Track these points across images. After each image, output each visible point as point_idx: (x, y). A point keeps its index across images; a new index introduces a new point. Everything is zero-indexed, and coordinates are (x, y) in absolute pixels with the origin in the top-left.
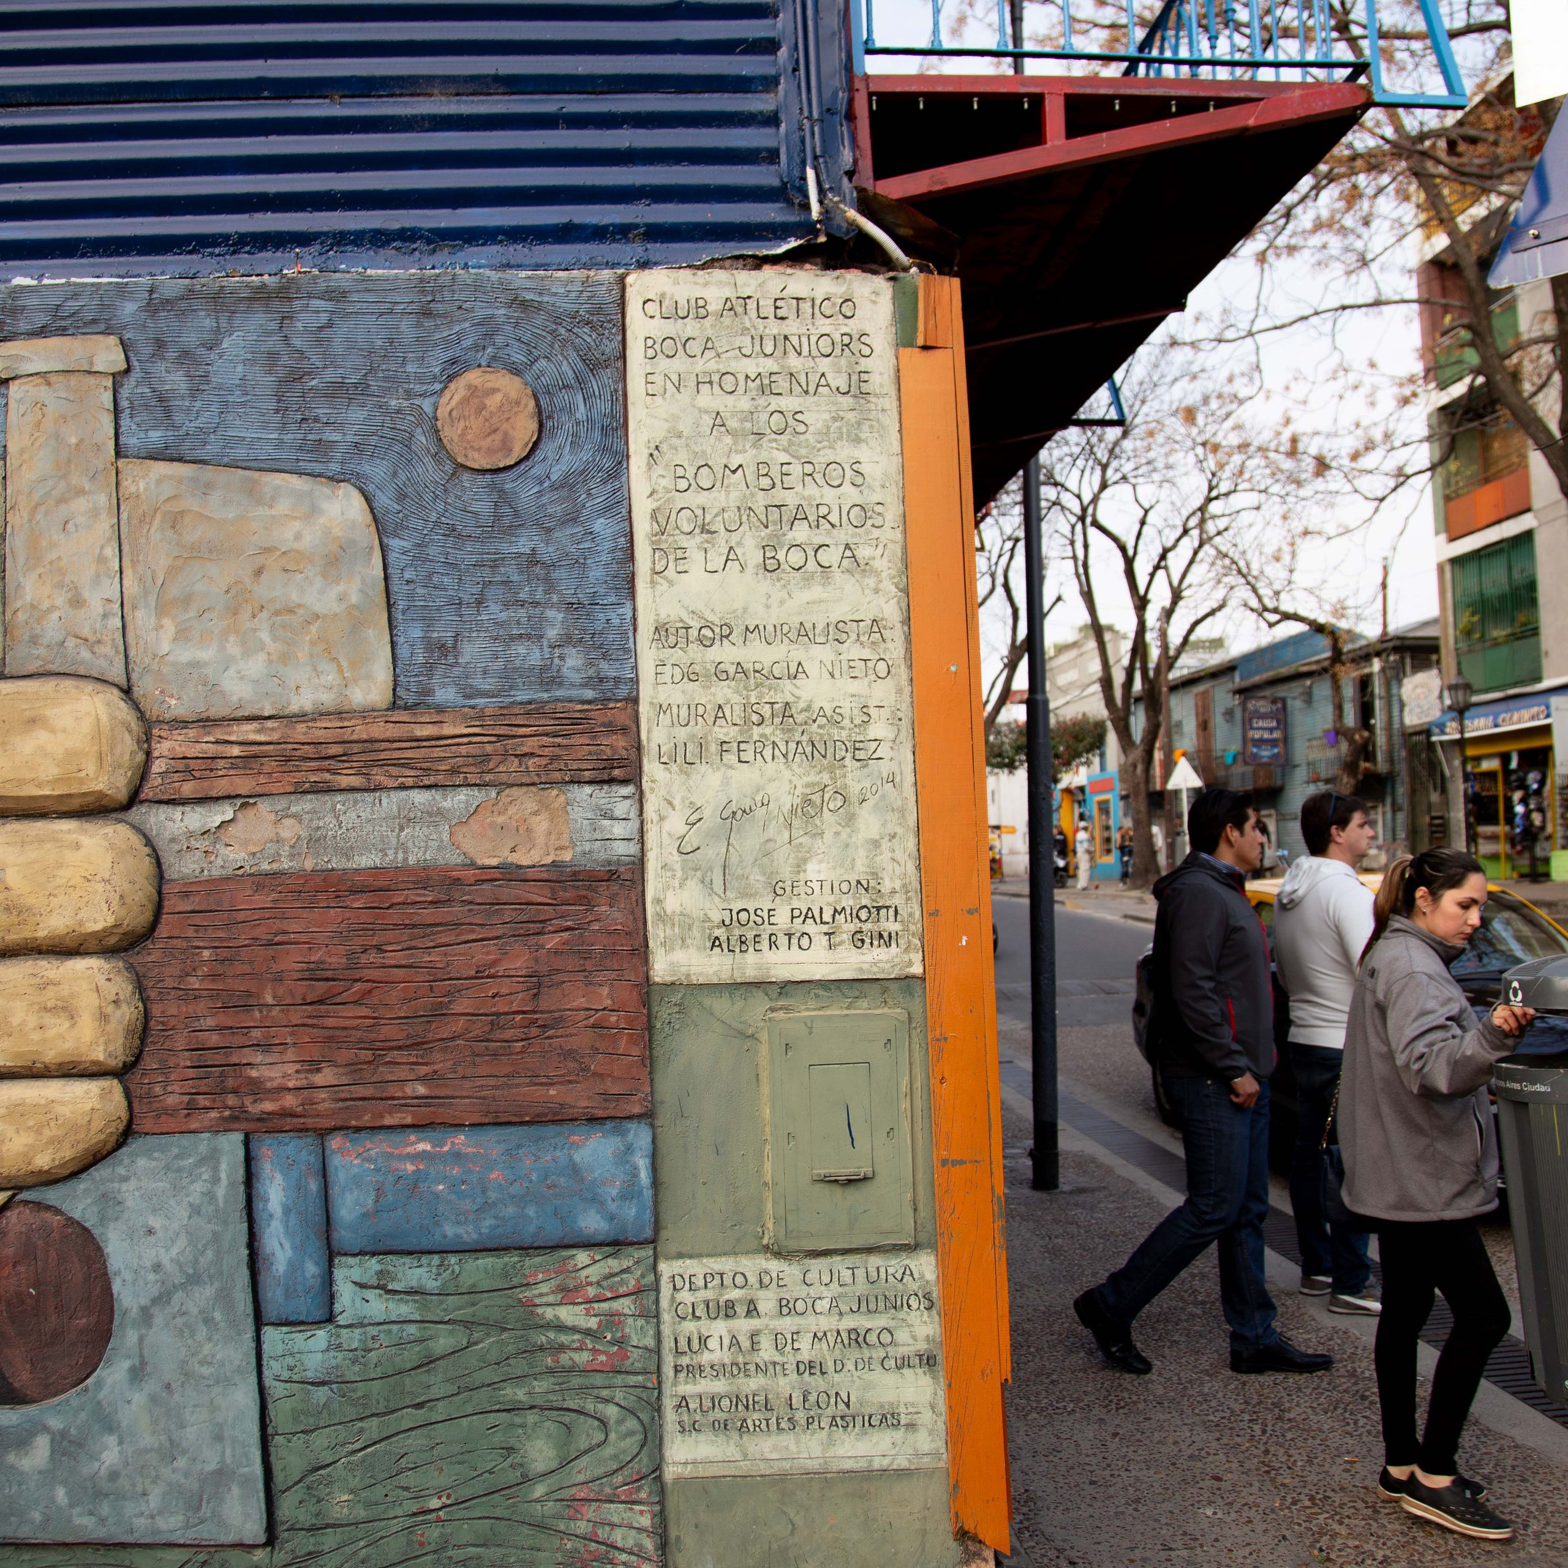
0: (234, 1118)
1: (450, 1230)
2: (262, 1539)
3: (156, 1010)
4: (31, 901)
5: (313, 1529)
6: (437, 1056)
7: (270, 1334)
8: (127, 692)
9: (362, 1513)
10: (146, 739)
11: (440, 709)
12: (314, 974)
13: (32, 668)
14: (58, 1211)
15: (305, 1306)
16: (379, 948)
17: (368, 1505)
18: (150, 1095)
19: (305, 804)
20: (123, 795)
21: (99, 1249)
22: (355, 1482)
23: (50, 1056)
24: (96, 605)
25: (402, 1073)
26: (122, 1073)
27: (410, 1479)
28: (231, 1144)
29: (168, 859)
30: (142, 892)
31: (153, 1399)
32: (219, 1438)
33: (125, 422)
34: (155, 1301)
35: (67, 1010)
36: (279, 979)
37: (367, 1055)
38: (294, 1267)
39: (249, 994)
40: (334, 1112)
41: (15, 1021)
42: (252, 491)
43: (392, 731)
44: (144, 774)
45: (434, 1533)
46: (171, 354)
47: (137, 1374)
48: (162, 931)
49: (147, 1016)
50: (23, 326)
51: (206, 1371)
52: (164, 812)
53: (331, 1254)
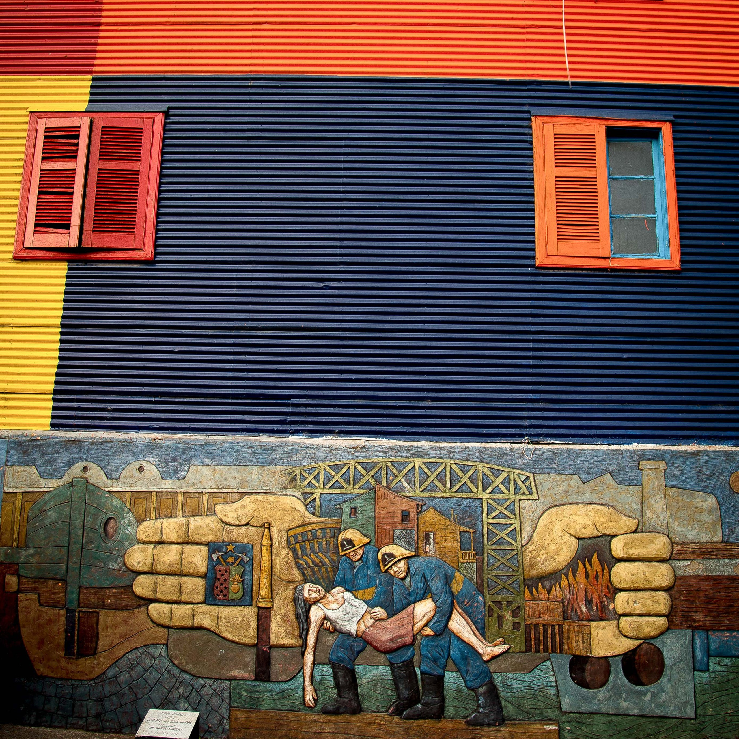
0: (689, 627)
1: (733, 652)
2: (694, 717)
3: (674, 603)
4: (651, 579)
5: (704, 716)
6: (731, 615)
7: (696, 672)
8: (668, 536)
9: (714, 713)
10: (672, 546)
11: (731, 543)
12: (706, 597)
13: (649, 530)
14: (653, 645)
15: (704, 667)
16: (719, 592)
17: (716, 711)
18: (672, 621)
19: (704, 561)
20: (668, 558)
21: (662, 653)
22: (713, 706)
23: (654, 612)
24: (662, 518)
25: (724, 619)
26: (667, 616)
27: (724, 706)
28: (689, 632)
29: (677, 572)
30: (672, 579)
31: (672, 686)
32: (686, 695)
33: (667, 479)
34: (673, 665)
35: (658, 602)
36: (699, 597)
37: (717, 614)
38: (702, 659)
39: (693, 600)
40: (709, 626)
41: (647, 604)
42: (693, 496)
43: (722, 547)
44: (672, 554)
45: (729, 718)
46: (675, 466)
47: (669, 680)
48: (676, 587)
49: (672, 604)
50: (645, 458)
51: (683, 680)
52: (675, 562)
53: (709, 656)
